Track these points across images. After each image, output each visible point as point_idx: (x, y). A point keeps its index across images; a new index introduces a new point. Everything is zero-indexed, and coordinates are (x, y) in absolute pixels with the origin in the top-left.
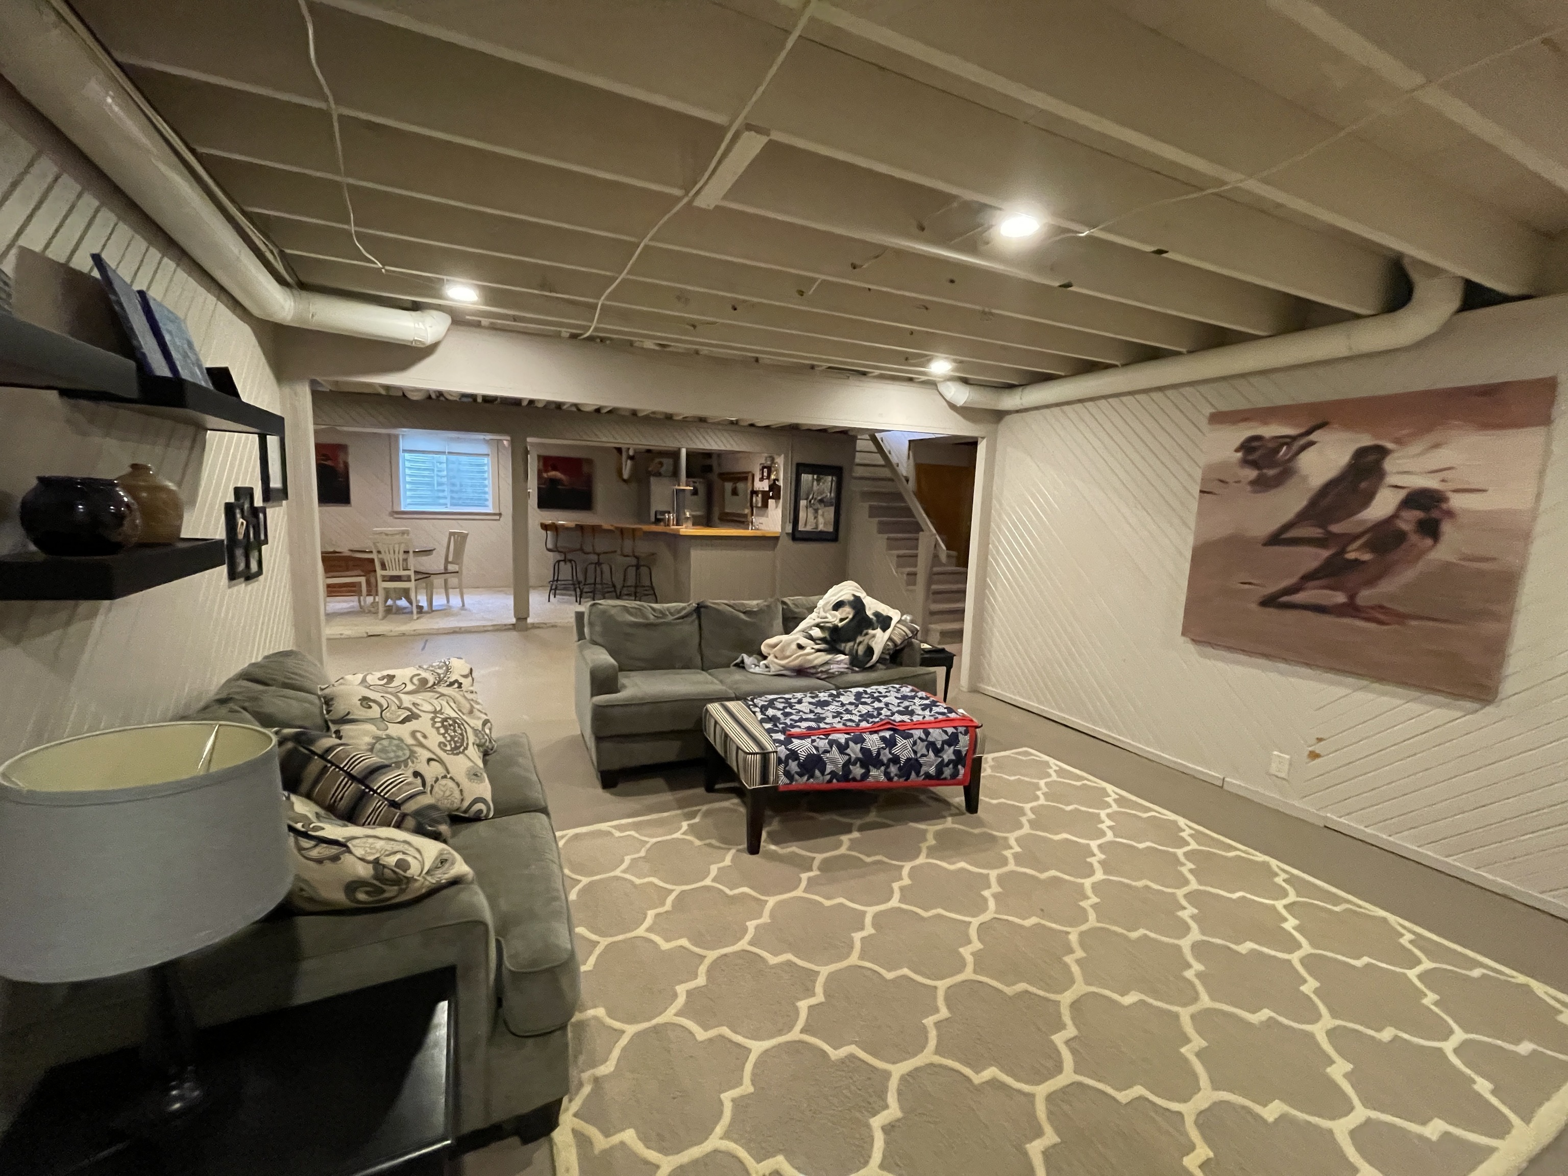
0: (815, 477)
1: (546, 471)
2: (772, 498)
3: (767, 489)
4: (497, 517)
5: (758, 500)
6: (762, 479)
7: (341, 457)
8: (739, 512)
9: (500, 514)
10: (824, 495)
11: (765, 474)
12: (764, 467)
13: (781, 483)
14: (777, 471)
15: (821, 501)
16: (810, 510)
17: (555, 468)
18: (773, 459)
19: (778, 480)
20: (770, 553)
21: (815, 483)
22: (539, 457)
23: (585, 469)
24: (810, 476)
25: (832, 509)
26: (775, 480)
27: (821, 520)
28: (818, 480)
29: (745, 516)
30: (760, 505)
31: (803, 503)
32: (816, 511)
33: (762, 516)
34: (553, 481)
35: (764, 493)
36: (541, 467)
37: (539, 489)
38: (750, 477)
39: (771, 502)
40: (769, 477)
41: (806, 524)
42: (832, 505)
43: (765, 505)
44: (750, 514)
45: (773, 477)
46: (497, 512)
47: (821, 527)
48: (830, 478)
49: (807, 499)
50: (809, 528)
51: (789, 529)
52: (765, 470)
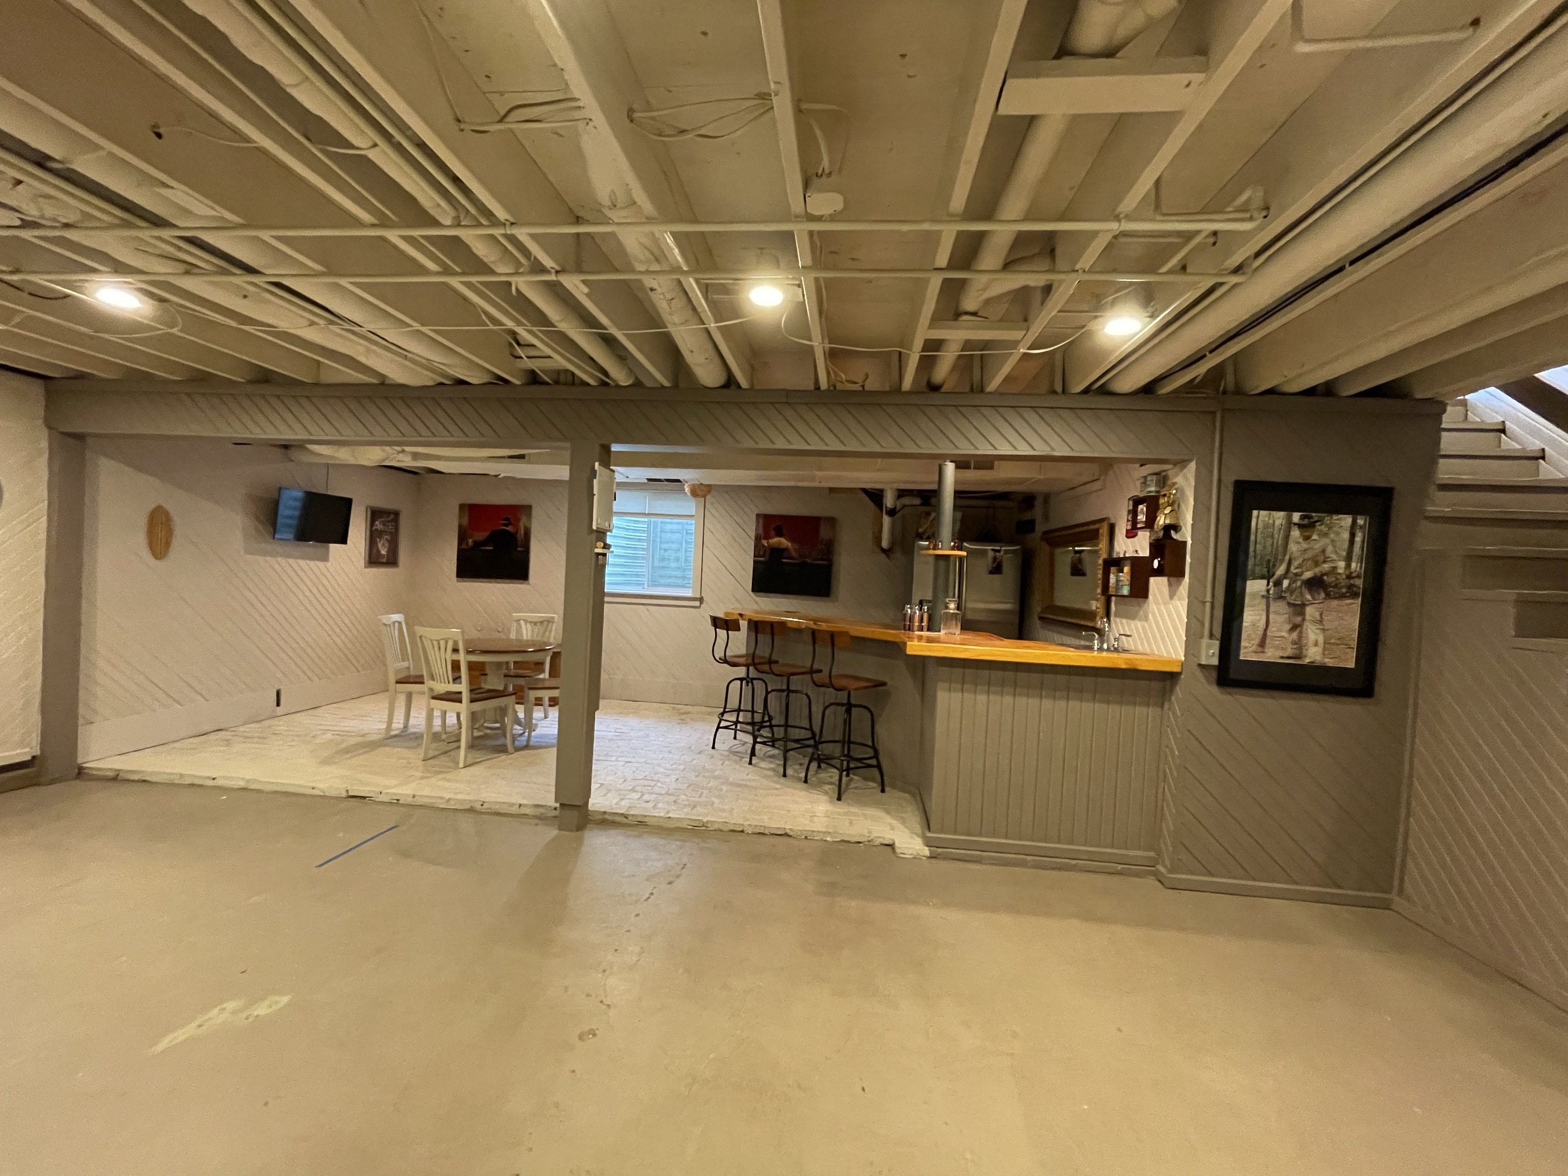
0: (1296, 517)
1: (767, 537)
2: (1159, 572)
3: (1145, 552)
4: (697, 603)
5: (1122, 580)
6: (1131, 534)
7: (524, 519)
8: (1078, 606)
9: (701, 600)
10: (1326, 567)
11: (1142, 517)
12: (1137, 501)
13: (1186, 535)
14: (1175, 505)
15: (1316, 584)
16: (1280, 611)
17: (779, 534)
18: (1163, 480)
19: (1176, 527)
20: (1152, 711)
21: (1296, 533)
22: (758, 516)
23: (824, 533)
24: (1279, 517)
25: (1356, 605)
26: (1167, 528)
27: (1313, 634)
28: (1306, 527)
29: (1092, 615)
30: (1125, 591)
31: (1255, 587)
32: (1299, 609)
33: (1132, 617)
34: (777, 552)
35: (1136, 562)
36: (761, 531)
37: (756, 563)
38: (1104, 530)
39: (1157, 584)
40: (1150, 523)
41: (1262, 644)
42: (1354, 595)
43: (1140, 591)
44: (1101, 611)
45: (1161, 521)
46: (698, 596)
47: (1314, 654)
48: (1347, 520)
49: (1268, 577)
50: (1271, 655)
51: (1210, 653)
52: (1142, 508)
